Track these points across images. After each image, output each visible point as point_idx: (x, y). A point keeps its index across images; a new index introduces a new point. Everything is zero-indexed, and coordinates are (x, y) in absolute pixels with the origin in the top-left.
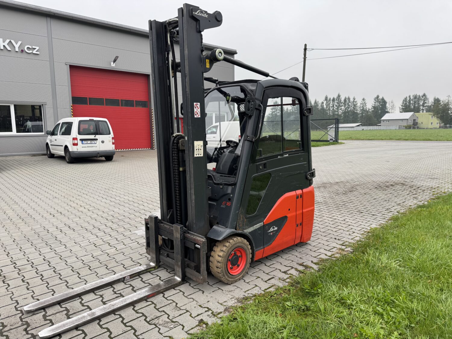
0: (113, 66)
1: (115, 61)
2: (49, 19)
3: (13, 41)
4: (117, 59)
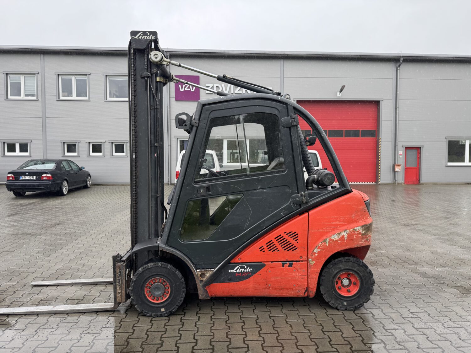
0: (339, 96)
1: (341, 91)
2: (282, 61)
4: (343, 88)
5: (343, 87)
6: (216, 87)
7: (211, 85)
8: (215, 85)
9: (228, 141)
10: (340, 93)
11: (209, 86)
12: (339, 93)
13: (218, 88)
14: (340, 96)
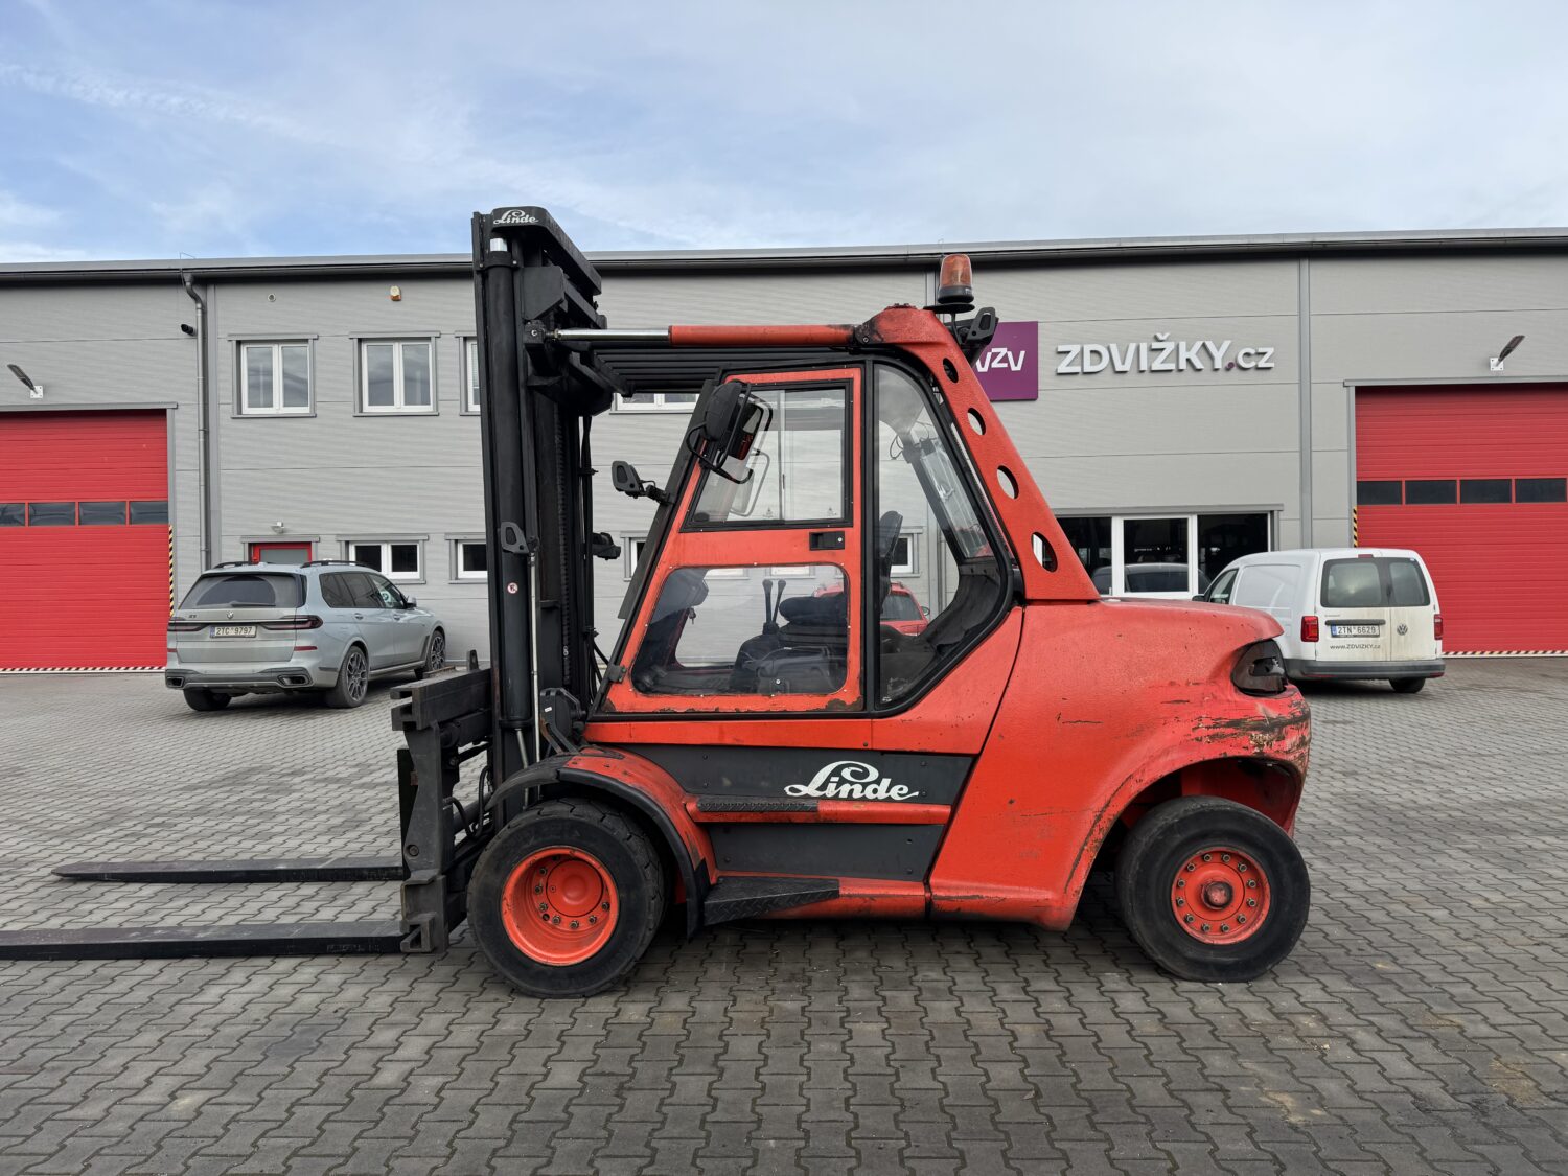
0: (1496, 369)
1: (1505, 353)
3: (1210, 345)
4: (1516, 344)
5: (1518, 340)
6: (1092, 352)
7: (1075, 349)
8: (1088, 348)
9: (1126, 522)
10: (1500, 360)
11: (1069, 352)
12: (1496, 360)
13: (1096, 357)
14: (1500, 371)
